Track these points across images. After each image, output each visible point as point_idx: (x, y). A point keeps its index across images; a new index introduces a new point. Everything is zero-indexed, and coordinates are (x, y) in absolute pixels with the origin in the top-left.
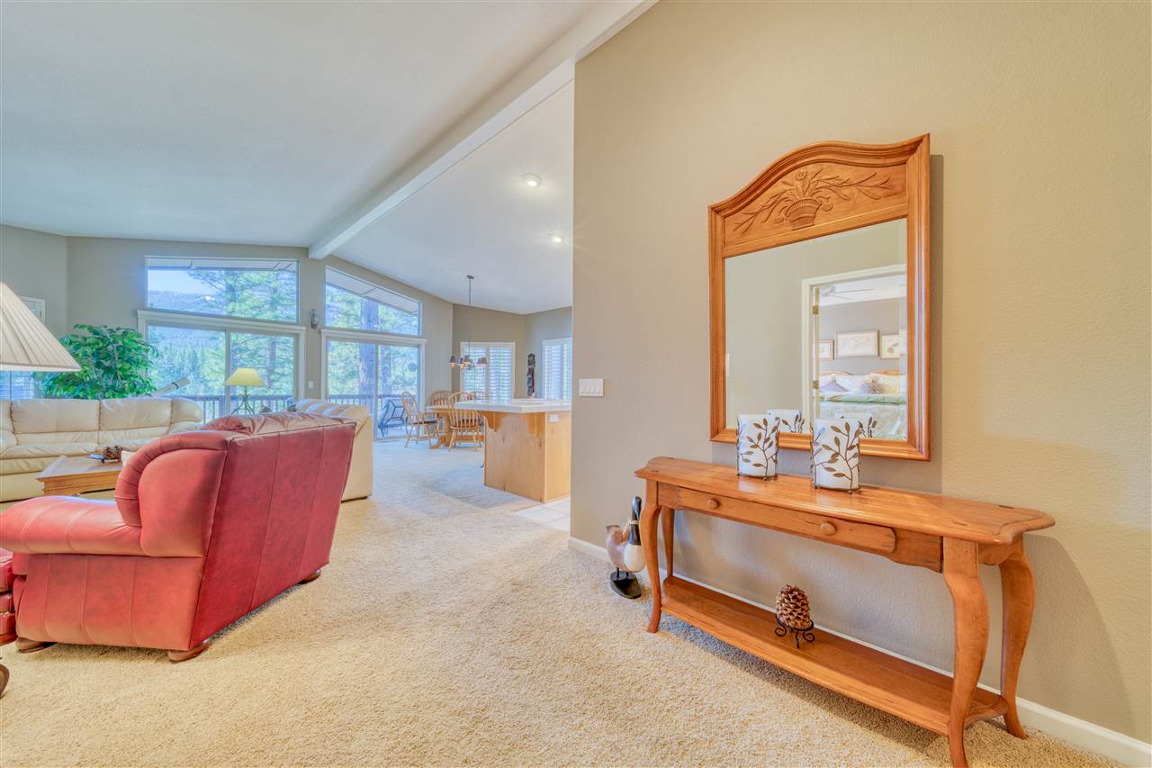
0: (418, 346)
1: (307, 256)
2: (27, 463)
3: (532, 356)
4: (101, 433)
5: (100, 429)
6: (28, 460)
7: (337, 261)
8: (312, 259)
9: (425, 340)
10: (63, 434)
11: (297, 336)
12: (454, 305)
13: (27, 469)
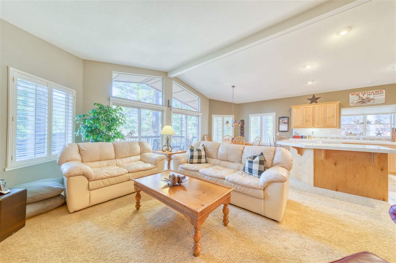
0: (198, 116)
1: (167, 76)
2: (103, 182)
3: (243, 121)
4: (117, 160)
5: (116, 158)
6: (103, 180)
7: (177, 79)
8: (169, 77)
9: (202, 114)
10: (102, 161)
11: (163, 111)
12: (209, 99)
13: (103, 185)
